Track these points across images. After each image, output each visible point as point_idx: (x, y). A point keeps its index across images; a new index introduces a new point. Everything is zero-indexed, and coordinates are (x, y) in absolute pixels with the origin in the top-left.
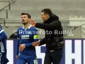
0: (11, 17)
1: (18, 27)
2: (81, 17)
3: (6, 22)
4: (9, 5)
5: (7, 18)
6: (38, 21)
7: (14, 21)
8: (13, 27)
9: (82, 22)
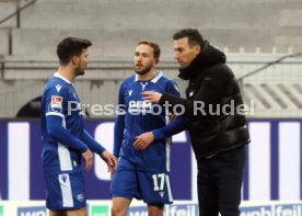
0: (22, 51)
1: (45, 81)
2: (242, 49)
3: (7, 65)
4: (18, 13)
5: (10, 52)
6: (107, 62)
7: (32, 62)
8: (28, 80)
9: (245, 66)
